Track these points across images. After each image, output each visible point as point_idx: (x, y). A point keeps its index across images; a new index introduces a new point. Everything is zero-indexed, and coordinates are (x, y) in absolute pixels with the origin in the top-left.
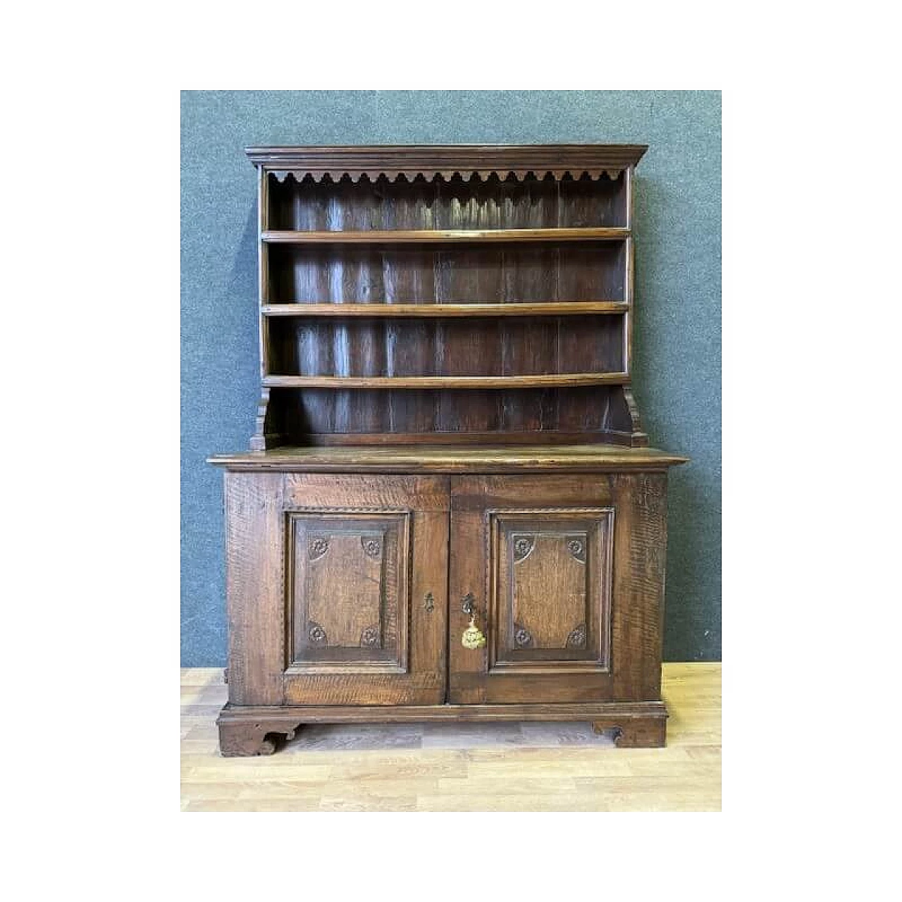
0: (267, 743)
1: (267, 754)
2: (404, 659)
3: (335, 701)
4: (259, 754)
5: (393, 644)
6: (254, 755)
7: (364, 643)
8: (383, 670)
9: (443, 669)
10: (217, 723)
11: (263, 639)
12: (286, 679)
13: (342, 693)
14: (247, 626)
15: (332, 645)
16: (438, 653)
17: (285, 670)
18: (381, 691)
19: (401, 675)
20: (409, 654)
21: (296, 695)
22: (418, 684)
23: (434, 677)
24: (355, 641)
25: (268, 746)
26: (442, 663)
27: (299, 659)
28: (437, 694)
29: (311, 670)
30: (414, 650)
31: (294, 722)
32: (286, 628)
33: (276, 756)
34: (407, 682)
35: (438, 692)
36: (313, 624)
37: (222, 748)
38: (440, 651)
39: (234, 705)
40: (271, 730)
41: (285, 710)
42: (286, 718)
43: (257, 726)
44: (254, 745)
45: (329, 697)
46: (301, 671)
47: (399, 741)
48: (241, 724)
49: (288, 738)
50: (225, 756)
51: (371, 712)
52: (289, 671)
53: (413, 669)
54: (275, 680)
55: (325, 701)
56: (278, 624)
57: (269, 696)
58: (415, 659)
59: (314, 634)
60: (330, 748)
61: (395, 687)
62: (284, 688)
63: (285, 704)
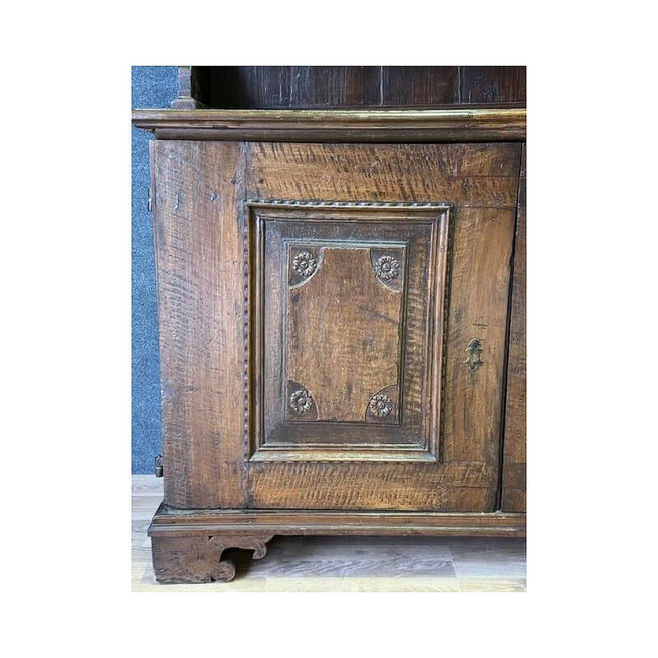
0: (225, 563)
1: (225, 580)
2: (434, 441)
3: (325, 505)
4: (213, 580)
5: (417, 419)
6: (205, 581)
7: (373, 416)
8: (402, 458)
9: (495, 458)
10: (149, 534)
11: (216, 408)
12: (252, 469)
13: (339, 490)
14: (192, 389)
15: (324, 418)
16: (486, 435)
17: (252, 454)
18: (398, 489)
19: (430, 464)
20: (442, 434)
21: (268, 494)
22: (453, 479)
23: (479, 470)
24: (359, 411)
25: (227, 568)
26: (493, 448)
27: (271, 438)
28: (483, 496)
29: (291, 456)
30: (449, 428)
31: (267, 532)
32: (252, 391)
33: (238, 583)
34: (436, 476)
35: (485, 492)
36: (294, 386)
37: (158, 571)
38: (489, 430)
39: (173, 508)
40: (232, 544)
41: (250, 515)
42: (251, 527)
43: (210, 537)
44: (205, 567)
45: (317, 497)
46: (275, 457)
47: (419, 567)
48: (185, 536)
49: (256, 556)
50: (161, 581)
51: (382, 520)
52: (257, 457)
53: (447, 457)
54: (235, 471)
55: (312, 503)
56: (240, 386)
57: (226, 494)
58: (450, 441)
59: (296, 400)
60: (317, 573)
61: (419, 484)
62: (250, 482)
63: (250, 506)
